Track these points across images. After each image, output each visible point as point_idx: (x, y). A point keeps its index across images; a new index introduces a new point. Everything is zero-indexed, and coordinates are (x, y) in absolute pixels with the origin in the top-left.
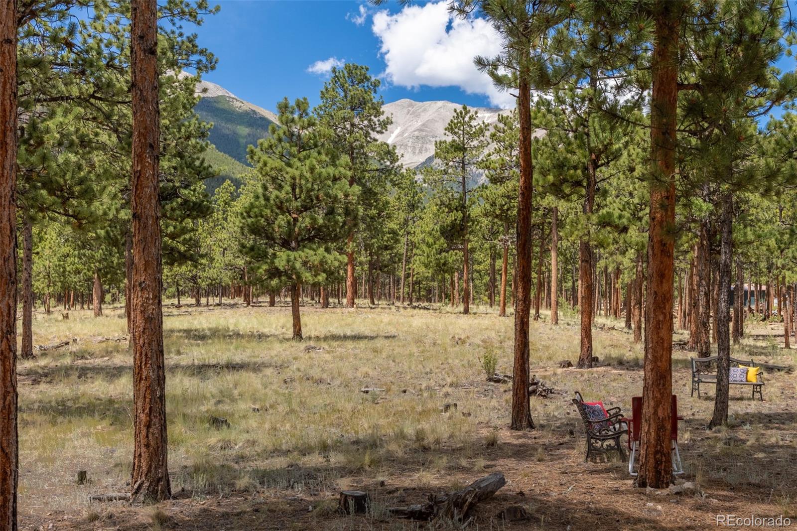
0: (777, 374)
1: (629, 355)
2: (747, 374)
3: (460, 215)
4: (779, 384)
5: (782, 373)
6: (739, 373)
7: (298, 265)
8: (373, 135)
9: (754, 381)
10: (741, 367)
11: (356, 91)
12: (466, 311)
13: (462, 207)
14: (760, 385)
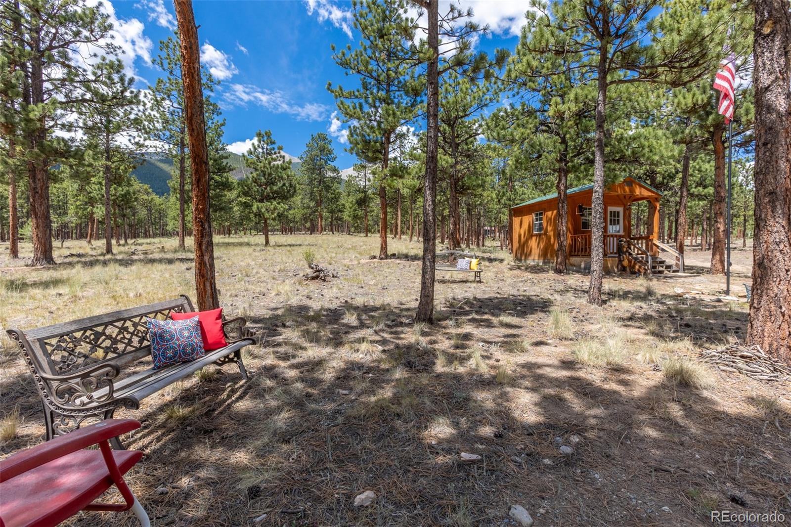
0: (494, 263)
1: (412, 253)
2: (470, 263)
3: (363, 195)
4: (494, 270)
5: (497, 262)
6: (464, 263)
7: (263, 210)
8: (329, 162)
9: (476, 270)
10: (467, 259)
11: (322, 143)
12: (367, 236)
13: (365, 192)
14: (480, 272)
